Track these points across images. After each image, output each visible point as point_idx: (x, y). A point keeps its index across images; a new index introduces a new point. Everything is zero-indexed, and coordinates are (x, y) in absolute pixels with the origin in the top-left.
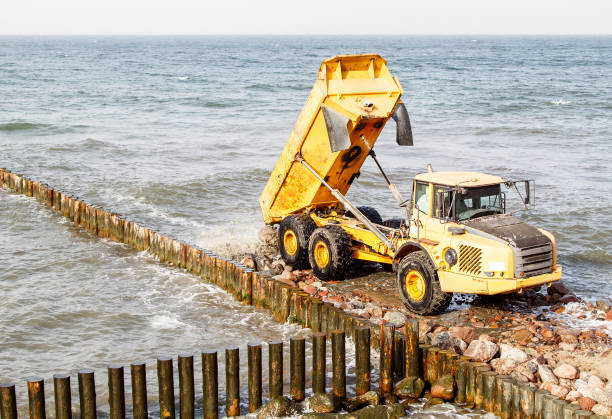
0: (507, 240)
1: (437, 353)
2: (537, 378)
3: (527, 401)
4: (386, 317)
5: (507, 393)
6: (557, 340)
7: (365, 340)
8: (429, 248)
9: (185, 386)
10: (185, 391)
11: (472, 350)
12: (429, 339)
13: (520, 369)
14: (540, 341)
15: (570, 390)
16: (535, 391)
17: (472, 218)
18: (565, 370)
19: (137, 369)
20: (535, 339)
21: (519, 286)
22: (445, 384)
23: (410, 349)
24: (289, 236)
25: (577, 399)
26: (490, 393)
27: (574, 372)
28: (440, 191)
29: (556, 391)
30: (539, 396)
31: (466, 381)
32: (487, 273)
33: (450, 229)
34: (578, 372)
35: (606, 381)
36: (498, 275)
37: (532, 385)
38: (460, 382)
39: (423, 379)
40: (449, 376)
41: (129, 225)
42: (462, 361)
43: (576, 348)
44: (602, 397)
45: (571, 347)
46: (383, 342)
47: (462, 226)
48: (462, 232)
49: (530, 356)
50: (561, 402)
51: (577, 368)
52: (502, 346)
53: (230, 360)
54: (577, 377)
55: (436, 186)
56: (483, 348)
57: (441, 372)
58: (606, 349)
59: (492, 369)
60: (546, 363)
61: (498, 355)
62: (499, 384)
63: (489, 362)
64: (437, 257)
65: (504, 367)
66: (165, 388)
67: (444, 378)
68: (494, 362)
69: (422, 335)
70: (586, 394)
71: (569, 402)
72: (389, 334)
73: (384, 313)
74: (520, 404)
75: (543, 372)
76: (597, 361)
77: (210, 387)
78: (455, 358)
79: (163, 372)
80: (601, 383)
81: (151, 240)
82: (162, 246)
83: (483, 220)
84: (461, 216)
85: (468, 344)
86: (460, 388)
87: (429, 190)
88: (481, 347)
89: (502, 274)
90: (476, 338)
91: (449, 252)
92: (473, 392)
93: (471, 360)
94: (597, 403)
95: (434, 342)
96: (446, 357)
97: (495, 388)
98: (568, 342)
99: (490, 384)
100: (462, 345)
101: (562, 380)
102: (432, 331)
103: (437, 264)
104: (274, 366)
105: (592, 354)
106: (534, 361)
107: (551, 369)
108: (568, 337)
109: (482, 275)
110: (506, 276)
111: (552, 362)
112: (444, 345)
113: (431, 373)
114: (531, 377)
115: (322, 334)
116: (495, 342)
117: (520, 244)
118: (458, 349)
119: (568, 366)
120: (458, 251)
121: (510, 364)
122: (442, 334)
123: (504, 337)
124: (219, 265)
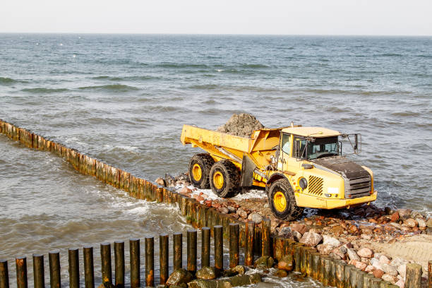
0: (341, 174)
1: (282, 241)
2: (346, 257)
3: (340, 272)
4: (250, 217)
5: (327, 267)
6: (359, 233)
7: (235, 232)
8: (289, 177)
9: (119, 261)
10: (119, 265)
11: (305, 239)
12: (277, 231)
13: (336, 251)
14: (349, 233)
15: (367, 264)
16: (345, 265)
17: (318, 158)
18: (364, 252)
19: (87, 251)
20: (346, 232)
21: (348, 204)
22: (287, 261)
23: (265, 238)
24: (197, 167)
25: (372, 270)
26: (316, 266)
27: (370, 253)
28: (298, 140)
29: (359, 265)
30: (348, 269)
31: (301, 259)
32: (327, 195)
33: (303, 165)
34: (373, 253)
35: (391, 259)
36: (333, 197)
37: (343, 261)
38: (297, 259)
39: (273, 257)
40: (290, 256)
41: (83, 157)
42: (298, 246)
43: (372, 238)
44: (388, 270)
45: (369, 237)
46: (247, 233)
47: (311, 163)
48: (311, 167)
49: (342, 243)
50: (362, 273)
51: (372, 251)
52: (324, 237)
53: (148, 245)
54: (372, 256)
55: (295, 136)
56: (312, 237)
57: (284, 253)
58: (391, 238)
59: (318, 251)
60: (353, 247)
61: (321, 242)
62: (322, 261)
63: (316, 247)
64: (294, 184)
65: (325, 250)
66: (105, 263)
67: (286, 256)
68: (319, 247)
69: (273, 229)
70: (378, 267)
71: (367, 272)
72: (251, 228)
73: (248, 214)
74: (335, 274)
75: (351, 253)
76: (385, 246)
77: (134, 263)
78: (294, 244)
79: (104, 253)
80: (388, 260)
81: (97, 167)
82: (104, 171)
83: (325, 159)
84: (311, 157)
85: (302, 235)
86: (297, 263)
87: (291, 139)
88: (310, 237)
89: (337, 196)
90: (308, 231)
91: (302, 180)
92: (305, 266)
93: (304, 245)
94: (385, 273)
95: (280, 233)
96: (288, 243)
97: (319, 263)
98: (367, 233)
99: (316, 261)
100: (298, 235)
101: (363, 259)
102: (279, 226)
103: (294, 187)
104: (176, 249)
105: (382, 241)
106: (345, 246)
107: (356, 251)
108: (367, 230)
109: (323, 196)
110: (339, 197)
111: (356, 247)
112: (287, 235)
113: (278, 253)
114: (342, 256)
115: (208, 228)
116: (320, 233)
117: (349, 176)
118: (295, 238)
119: (367, 249)
120: (308, 179)
121: (329, 248)
122: (285, 228)
123: (325, 231)
124: (141, 183)
